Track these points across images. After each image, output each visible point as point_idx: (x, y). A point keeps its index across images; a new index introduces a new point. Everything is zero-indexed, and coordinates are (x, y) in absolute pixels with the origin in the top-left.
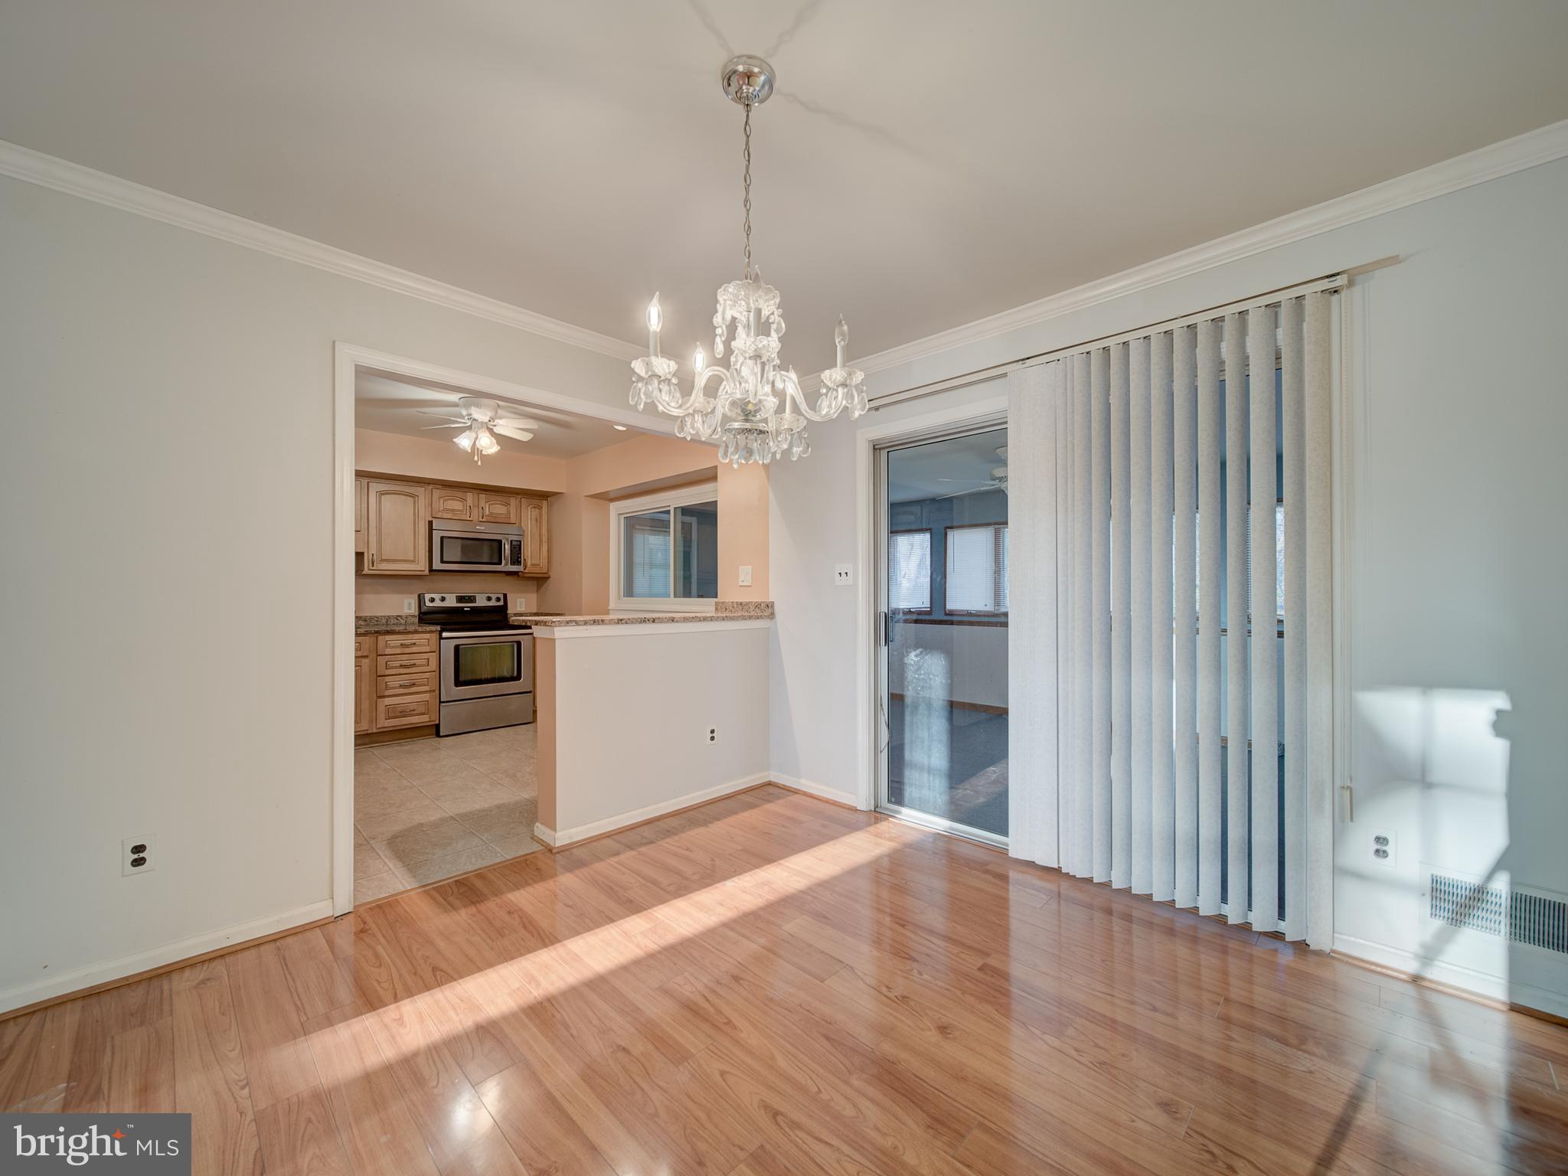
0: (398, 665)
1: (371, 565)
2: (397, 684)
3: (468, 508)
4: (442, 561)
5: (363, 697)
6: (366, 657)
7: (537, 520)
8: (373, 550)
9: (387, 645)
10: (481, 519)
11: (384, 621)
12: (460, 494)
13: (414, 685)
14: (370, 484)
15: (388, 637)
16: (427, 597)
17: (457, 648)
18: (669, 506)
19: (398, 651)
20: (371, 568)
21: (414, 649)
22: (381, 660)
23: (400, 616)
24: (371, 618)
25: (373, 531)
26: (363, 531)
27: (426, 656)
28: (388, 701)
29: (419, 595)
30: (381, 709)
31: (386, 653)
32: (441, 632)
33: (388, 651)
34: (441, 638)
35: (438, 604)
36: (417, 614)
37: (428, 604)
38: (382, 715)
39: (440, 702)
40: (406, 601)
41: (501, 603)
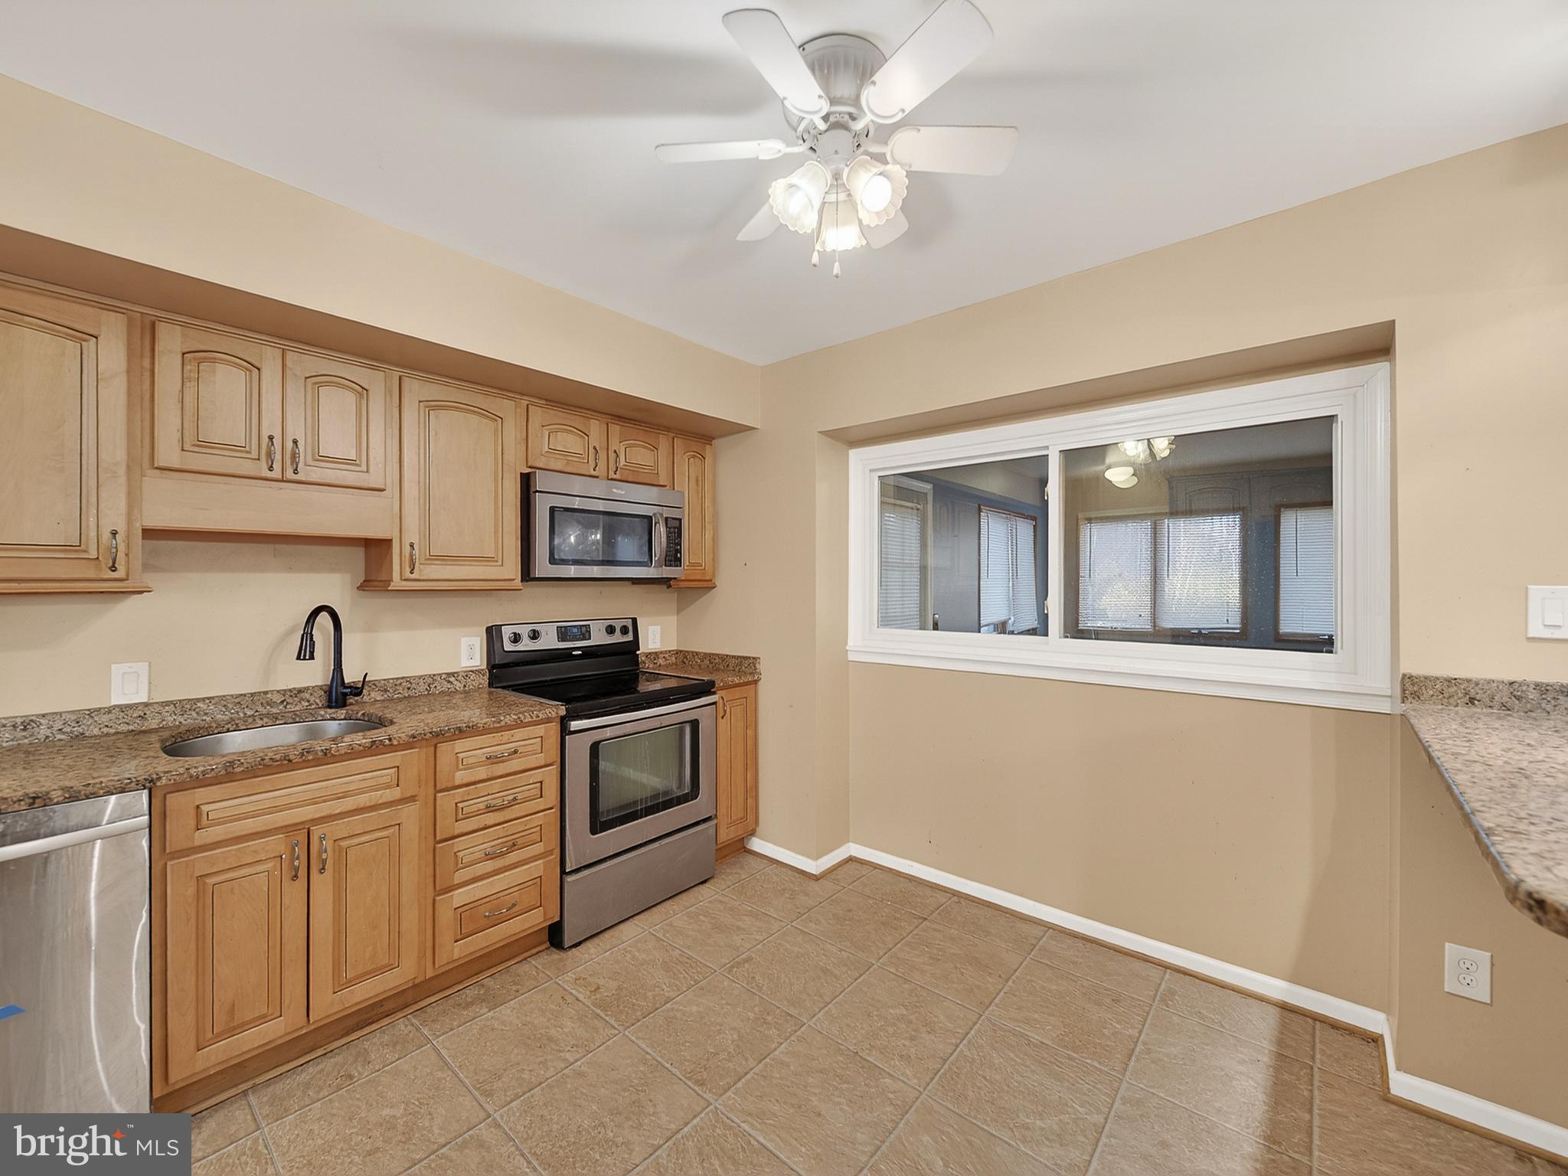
0: (482, 806)
1: (408, 570)
2: (478, 852)
3: (592, 450)
4: (553, 560)
5: (404, 899)
6: (412, 799)
7: (697, 481)
8: (412, 535)
9: (458, 764)
10: (612, 475)
11: (422, 688)
12: (577, 422)
13: (513, 847)
14: (406, 382)
15: (460, 745)
16: (507, 632)
17: (595, 748)
18: (1047, 448)
19: (482, 773)
20: (408, 575)
21: (515, 764)
22: (445, 802)
23: (452, 674)
24: (397, 682)
25: (411, 490)
26: (389, 490)
27: (537, 775)
28: (460, 897)
29: (489, 630)
30: (446, 916)
31: (457, 782)
32: (564, 722)
33: (461, 777)
34: (564, 731)
35: (526, 645)
36: (484, 666)
37: (508, 646)
38: (446, 935)
39: (563, 872)
40: (465, 642)
41: (630, 637)
